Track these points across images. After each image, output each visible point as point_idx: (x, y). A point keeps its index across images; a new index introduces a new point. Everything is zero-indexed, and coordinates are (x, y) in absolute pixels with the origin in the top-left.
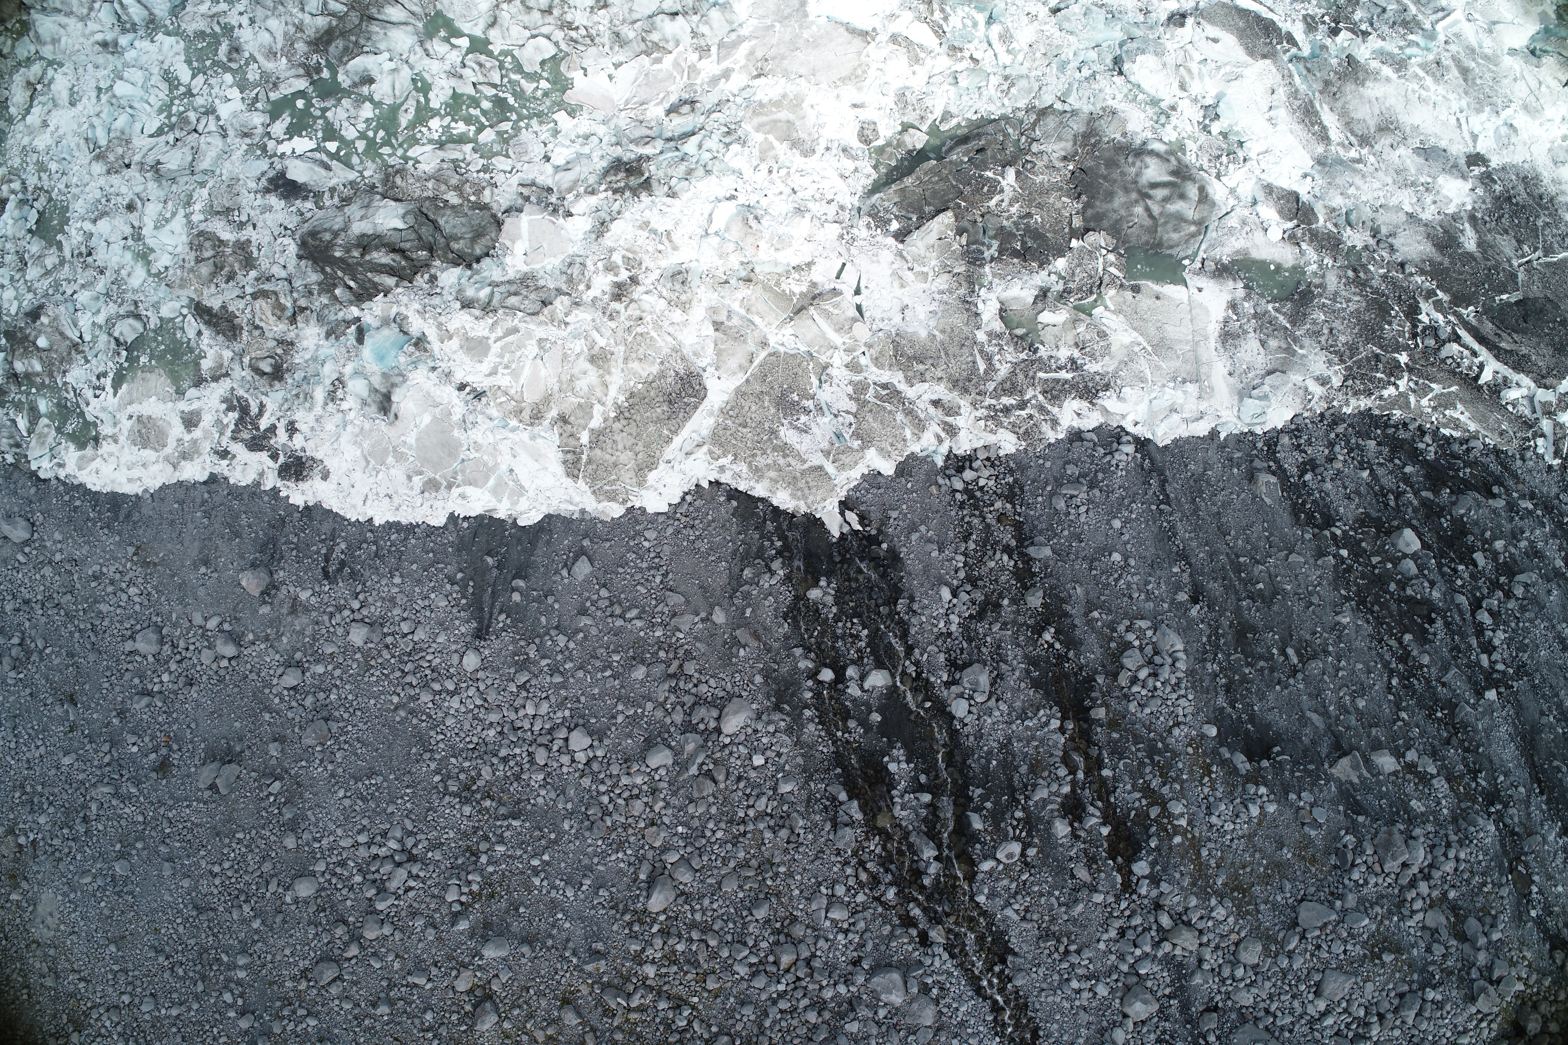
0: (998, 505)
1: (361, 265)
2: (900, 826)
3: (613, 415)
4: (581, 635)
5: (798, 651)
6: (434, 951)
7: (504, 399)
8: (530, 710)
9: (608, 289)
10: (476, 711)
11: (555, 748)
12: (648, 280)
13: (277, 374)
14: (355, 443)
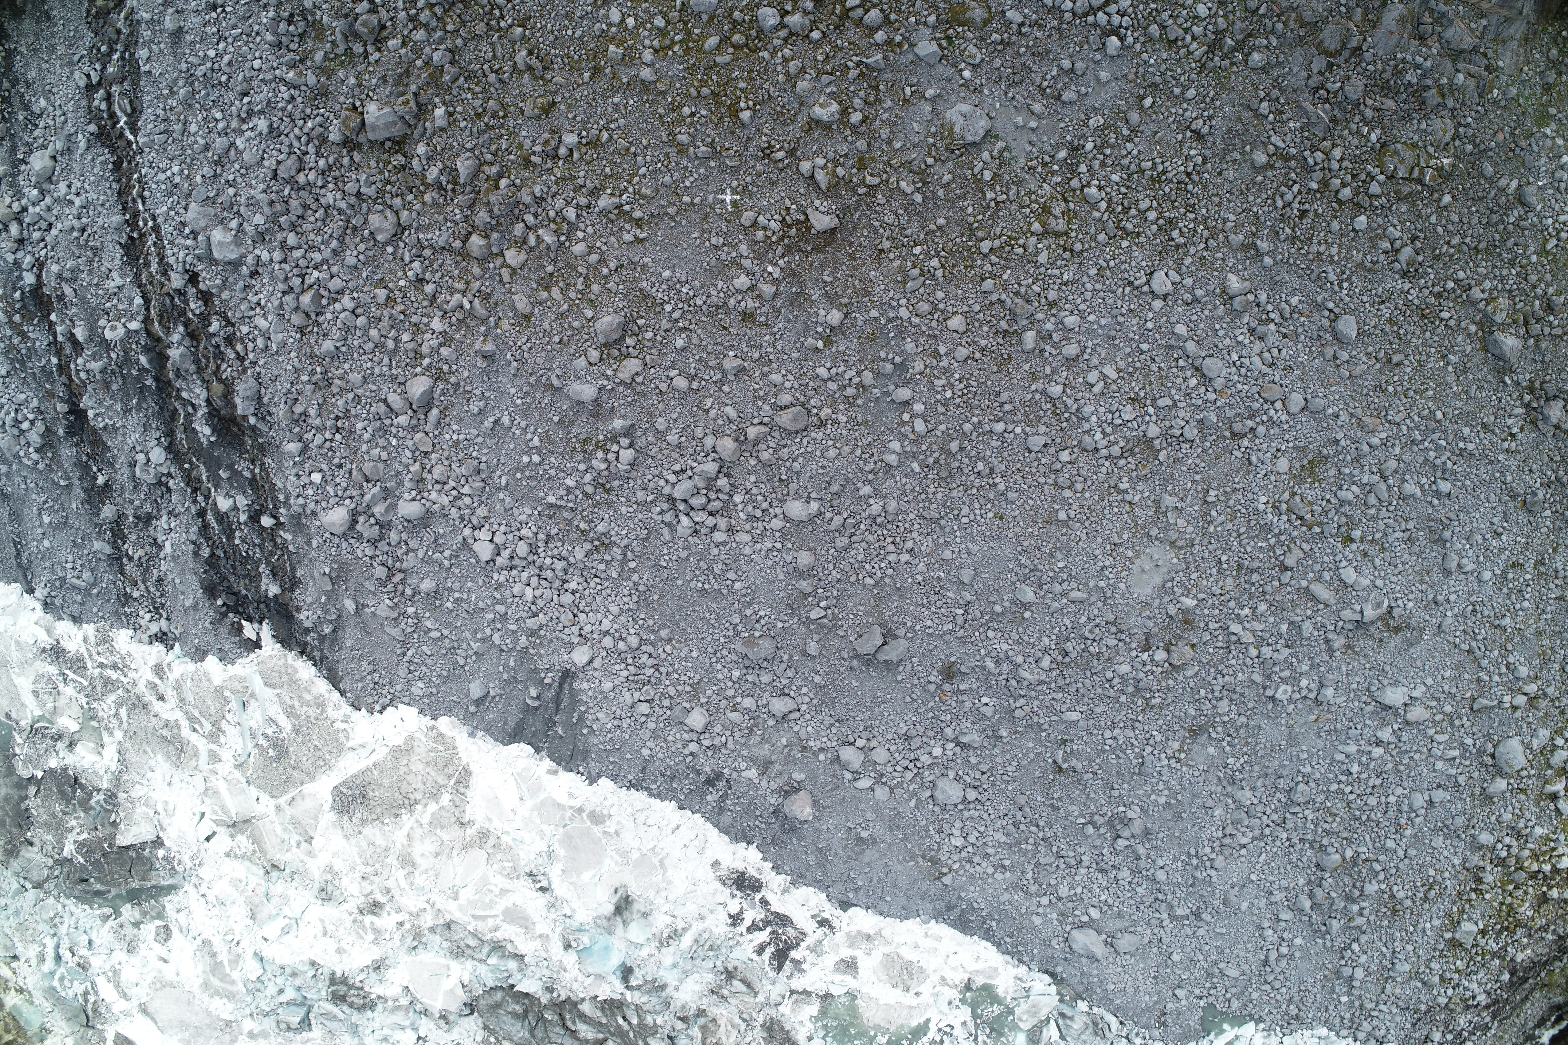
0: (136, 594)
1: (609, 1032)
2: (203, 381)
3: (419, 807)
4: (479, 636)
5: (291, 548)
6: (661, 406)
7: (506, 864)
8: (529, 593)
9: (385, 914)
10: (587, 609)
11: (508, 551)
12: (352, 905)
13: (730, 975)
14: (670, 882)
